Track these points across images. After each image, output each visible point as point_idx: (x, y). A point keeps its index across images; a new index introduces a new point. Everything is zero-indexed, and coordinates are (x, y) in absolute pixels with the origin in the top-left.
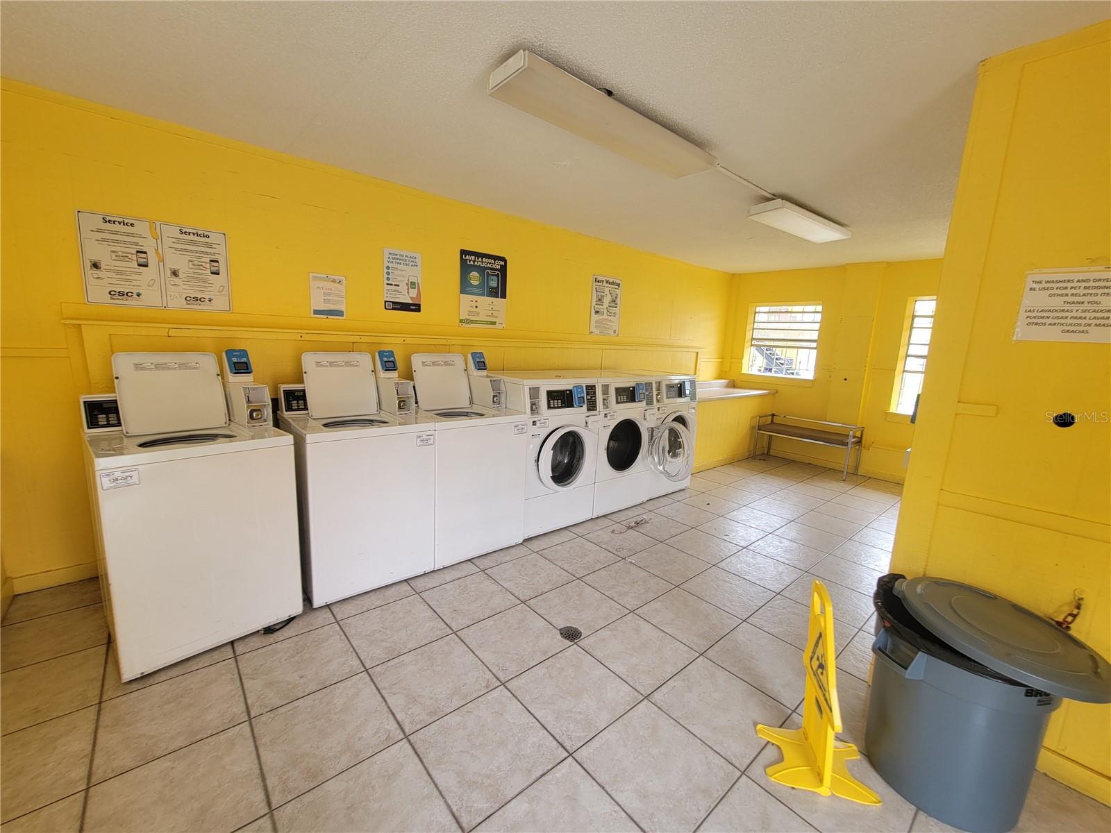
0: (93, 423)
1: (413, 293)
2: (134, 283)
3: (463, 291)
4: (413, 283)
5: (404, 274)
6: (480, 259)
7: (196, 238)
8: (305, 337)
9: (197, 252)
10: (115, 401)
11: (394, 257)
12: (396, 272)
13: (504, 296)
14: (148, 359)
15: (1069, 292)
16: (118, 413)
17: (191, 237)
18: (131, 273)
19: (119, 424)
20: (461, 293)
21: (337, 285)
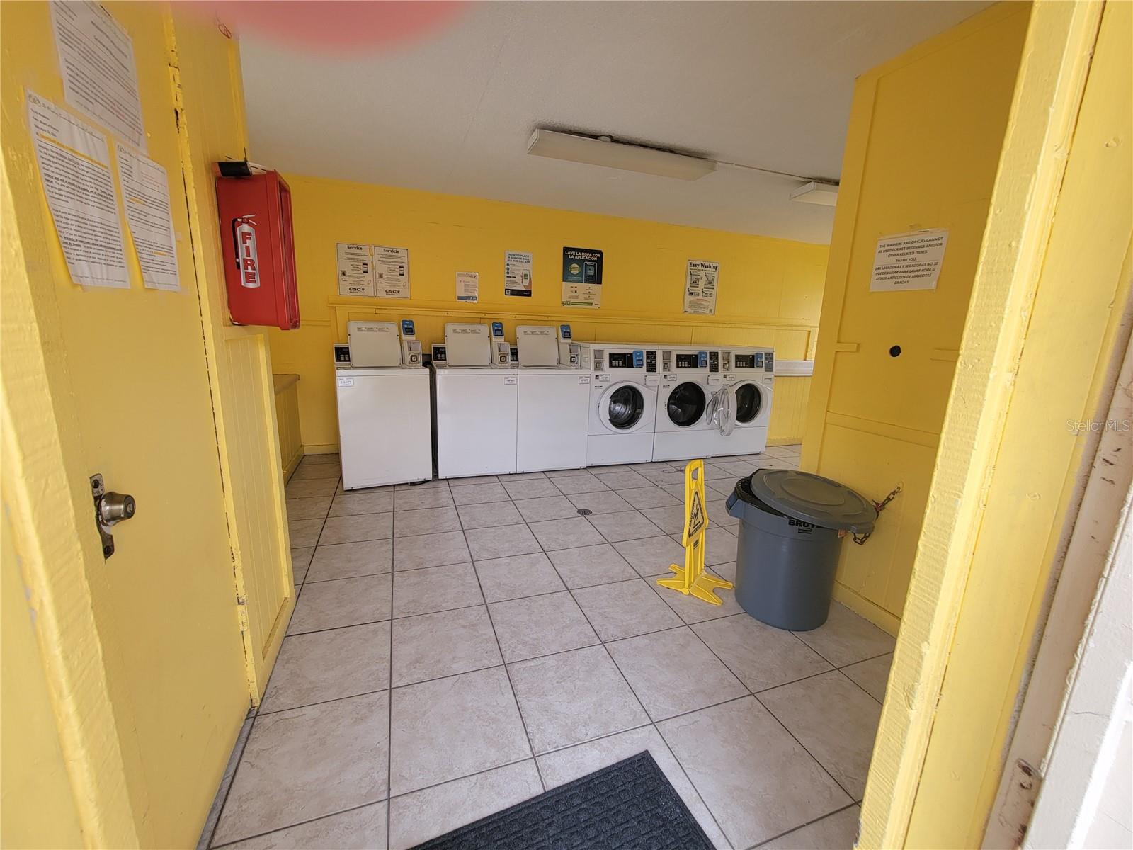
0: (338, 359)
1: (526, 282)
2: (362, 283)
3: (564, 280)
4: (526, 275)
5: (519, 268)
6: (580, 254)
7: (392, 254)
8: (450, 314)
9: (392, 262)
10: (348, 348)
11: (512, 257)
12: (514, 268)
13: (600, 282)
14: (364, 325)
15: (899, 252)
16: (349, 354)
17: (390, 253)
18: (359, 277)
19: (349, 361)
20: (563, 281)
21: (473, 279)
